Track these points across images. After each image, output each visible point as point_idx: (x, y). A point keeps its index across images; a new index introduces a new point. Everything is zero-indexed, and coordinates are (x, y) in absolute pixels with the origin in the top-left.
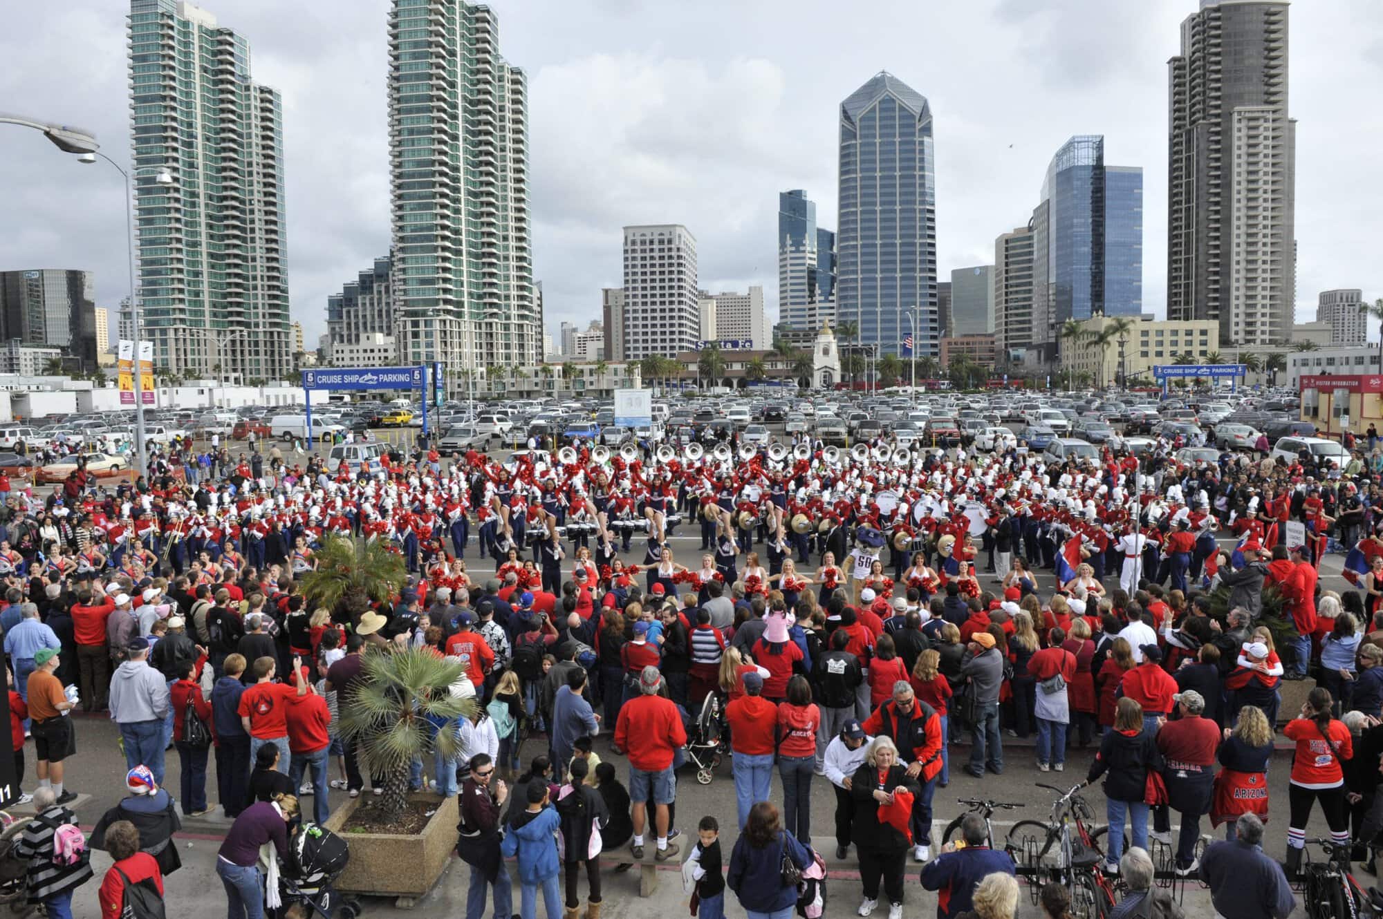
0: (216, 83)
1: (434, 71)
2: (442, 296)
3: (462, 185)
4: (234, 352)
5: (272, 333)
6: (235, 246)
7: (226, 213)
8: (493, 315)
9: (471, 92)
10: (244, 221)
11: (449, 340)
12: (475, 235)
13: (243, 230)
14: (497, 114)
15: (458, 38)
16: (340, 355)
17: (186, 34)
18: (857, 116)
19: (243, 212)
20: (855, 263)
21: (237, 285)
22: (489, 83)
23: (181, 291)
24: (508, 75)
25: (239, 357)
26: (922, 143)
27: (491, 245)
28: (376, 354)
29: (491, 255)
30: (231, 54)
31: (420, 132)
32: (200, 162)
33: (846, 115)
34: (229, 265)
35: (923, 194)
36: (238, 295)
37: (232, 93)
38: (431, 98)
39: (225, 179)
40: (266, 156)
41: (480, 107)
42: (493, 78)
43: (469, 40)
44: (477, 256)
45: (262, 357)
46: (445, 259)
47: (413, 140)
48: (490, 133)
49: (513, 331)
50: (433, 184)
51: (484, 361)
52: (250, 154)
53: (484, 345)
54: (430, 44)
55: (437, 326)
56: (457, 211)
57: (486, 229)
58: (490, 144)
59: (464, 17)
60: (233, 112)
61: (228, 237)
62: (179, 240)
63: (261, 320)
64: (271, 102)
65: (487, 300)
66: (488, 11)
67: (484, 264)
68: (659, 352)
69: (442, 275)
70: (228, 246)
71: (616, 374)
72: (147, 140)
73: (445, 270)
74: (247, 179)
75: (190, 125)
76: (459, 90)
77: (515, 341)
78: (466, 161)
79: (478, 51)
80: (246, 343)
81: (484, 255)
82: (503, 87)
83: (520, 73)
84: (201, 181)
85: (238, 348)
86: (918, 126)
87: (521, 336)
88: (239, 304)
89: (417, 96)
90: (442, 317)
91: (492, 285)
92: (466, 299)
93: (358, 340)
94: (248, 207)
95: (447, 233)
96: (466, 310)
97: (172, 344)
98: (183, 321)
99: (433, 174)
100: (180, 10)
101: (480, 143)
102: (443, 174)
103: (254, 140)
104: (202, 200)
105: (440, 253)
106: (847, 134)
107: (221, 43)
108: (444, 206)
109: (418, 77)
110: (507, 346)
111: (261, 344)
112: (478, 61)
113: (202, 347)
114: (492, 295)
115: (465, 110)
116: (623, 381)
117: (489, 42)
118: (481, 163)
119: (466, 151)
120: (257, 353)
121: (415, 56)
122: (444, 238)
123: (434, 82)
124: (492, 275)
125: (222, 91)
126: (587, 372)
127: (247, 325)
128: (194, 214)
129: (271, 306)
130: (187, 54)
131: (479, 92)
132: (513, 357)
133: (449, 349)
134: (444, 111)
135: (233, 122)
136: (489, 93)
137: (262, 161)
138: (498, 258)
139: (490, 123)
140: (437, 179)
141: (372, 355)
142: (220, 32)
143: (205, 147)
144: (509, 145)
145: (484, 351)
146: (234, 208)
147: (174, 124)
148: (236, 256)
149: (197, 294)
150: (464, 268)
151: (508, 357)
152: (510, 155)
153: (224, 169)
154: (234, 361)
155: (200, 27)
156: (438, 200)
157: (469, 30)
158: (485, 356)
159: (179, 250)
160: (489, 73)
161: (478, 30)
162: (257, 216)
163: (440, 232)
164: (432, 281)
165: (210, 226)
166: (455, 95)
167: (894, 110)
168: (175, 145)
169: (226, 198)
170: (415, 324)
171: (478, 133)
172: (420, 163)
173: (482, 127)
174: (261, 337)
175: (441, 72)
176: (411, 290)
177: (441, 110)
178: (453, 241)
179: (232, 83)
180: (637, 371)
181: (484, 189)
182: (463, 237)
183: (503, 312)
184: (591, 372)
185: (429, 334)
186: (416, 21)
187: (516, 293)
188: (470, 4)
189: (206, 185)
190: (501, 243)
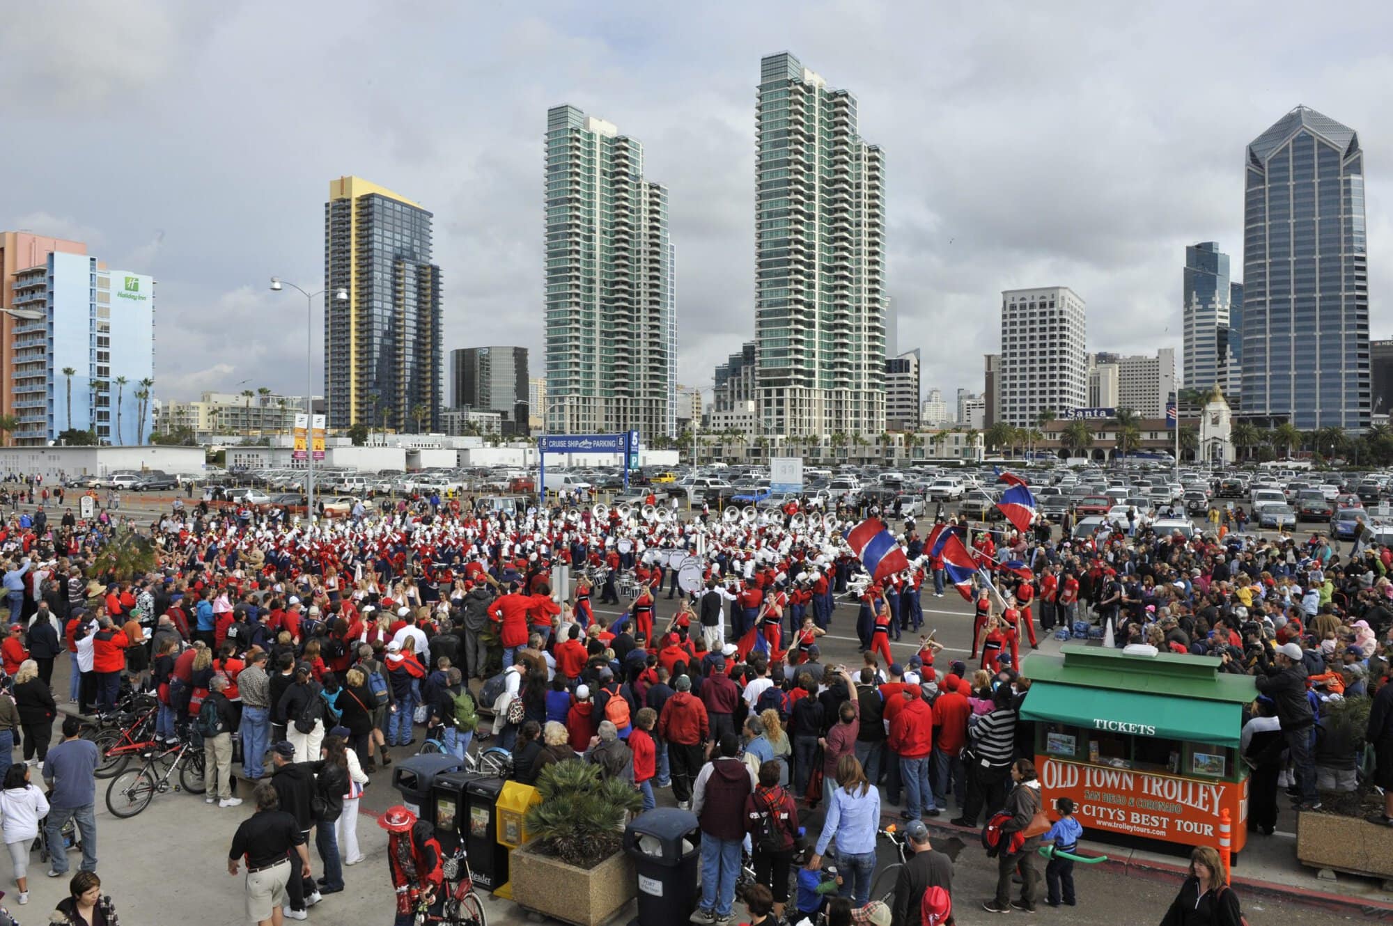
0: (613, 184)
1: (793, 157)
2: (793, 366)
3: (817, 261)
4: (618, 417)
5: (651, 401)
6: (624, 325)
7: (617, 296)
8: (843, 384)
9: (829, 173)
10: (631, 302)
11: (798, 408)
12: (829, 307)
13: (631, 310)
14: (854, 191)
15: (817, 124)
16: (716, 422)
17: (590, 144)
18: (1266, 158)
19: (631, 294)
20: (1264, 322)
21: (624, 359)
22: (846, 163)
23: (577, 364)
24: (865, 153)
25: (622, 422)
26: (1348, 182)
27: (843, 316)
28: (748, 421)
29: (844, 326)
30: (626, 158)
31: (778, 214)
32: (597, 252)
33: (1254, 159)
34: (618, 342)
35: (1349, 240)
36: (624, 367)
37: (626, 191)
38: (789, 182)
39: (618, 266)
40: (653, 244)
41: (836, 186)
42: (851, 158)
43: (828, 125)
44: (830, 328)
45: (641, 423)
46: (798, 331)
47: (771, 223)
48: (845, 210)
49: (862, 398)
50: (789, 262)
51: (833, 428)
52: (639, 243)
53: (834, 413)
54: (789, 133)
55: (787, 395)
56: (811, 286)
57: (838, 302)
58: (846, 220)
59: (823, 103)
60: (626, 208)
61: (618, 316)
62: (577, 321)
63: (642, 389)
64: (658, 196)
65: (839, 369)
66: (846, 96)
67: (836, 335)
68: (1008, 421)
69: (794, 346)
70: (617, 325)
71: (957, 442)
72: (556, 237)
73: (798, 341)
74: (636, 265)
75: (590, 221)
76: (816, 173)
77: (864, 409)
78: (822, 239)
79: (836, 133)
80: (629, 410)
81: (836, 326)
82: (859, 165)
83: (878, 150)
84: (597, 269)
85: (622, 414)
86: (1343, 164)
87: (871, 404)
88: (624, 376)
89: (777, 182)
90: (793, 386)
91: (843, 354)
92: (817, 369)
93: (732, 408)
94: (636, 290)
95: (800, 307)
96: (817, 379)
98: (577, 390)
99: (789, 252)
100: (586, 124)
101: (836, 220)
102: (798, 252)
103: (643, 231)
104: (597, 286)
105: (793, 326)
106: (1253, 179)
107: (618, 149)
108: (799, 282)
109: (778, 164)
110: (857, 414)
111: (642, 411)
112: (836, 143)
113: (592, 413)
114: (843, 364)
115: (822, 190)
116: (964, 450)
117: (846, 124)
118: (836, 239)
119: (821, 228)
120: (637, 419)
121: (775, 145)
122: (798, 311)
123: (793, 167)
124: (843, 345)
125: (618, 190)
126: (927, 441)
127: (630, 394)
128: (590, 298)
129: (652, 377)
130: (590, 161)
131: (836, 172)
132: (862, 425)
133: (798, 417)
134: (801, 193)
135: (626, 216)
136: (846, 172)
137: (648, 248)
138: (850, 329)
139: (846, 201)
140: (793, 256)
141: (743, 421)
142: (618, 140)
143: (602, 239)
144: (865, 220)
145: (833, 418)
146: (624, 291)
147: (577, 222)
148: (624, 333)
149: (590, 367)
150: (817, 340)
151: (857, 424)
152: (865, 229)
153: (617, 258)
154: (618, 425)
155: (602, 136)
156: (793, 276)
157: (828, 115)
158: (834, 423)
159: (577, 330)
160: (846, 153)
161: (836, 114)
162: (642, 298)
163: (794, 306)
164: (784, 353)
165: (603, 307)
166: (811, 177)
167: (1312, 147)
168: (577, 239)
169: (617, 283)
170: (768, 393)
171: (833, 211)
172: (777, 243)
173: (838, 205)
174: (642, 405)
175: (799, 157)
176: (765, 361)
177: (798, 192)
178: (806, 315)
179: (626, 183)
180: (978, 440)
181: (838, 263)
182: (816, 310)
183: (853, 381)
184: (932, 441)
185: (780, 402)
186: (777, 112)
187: (867, 362)
188: (828, 91)
189: (602, 272)
190: (854, 314)
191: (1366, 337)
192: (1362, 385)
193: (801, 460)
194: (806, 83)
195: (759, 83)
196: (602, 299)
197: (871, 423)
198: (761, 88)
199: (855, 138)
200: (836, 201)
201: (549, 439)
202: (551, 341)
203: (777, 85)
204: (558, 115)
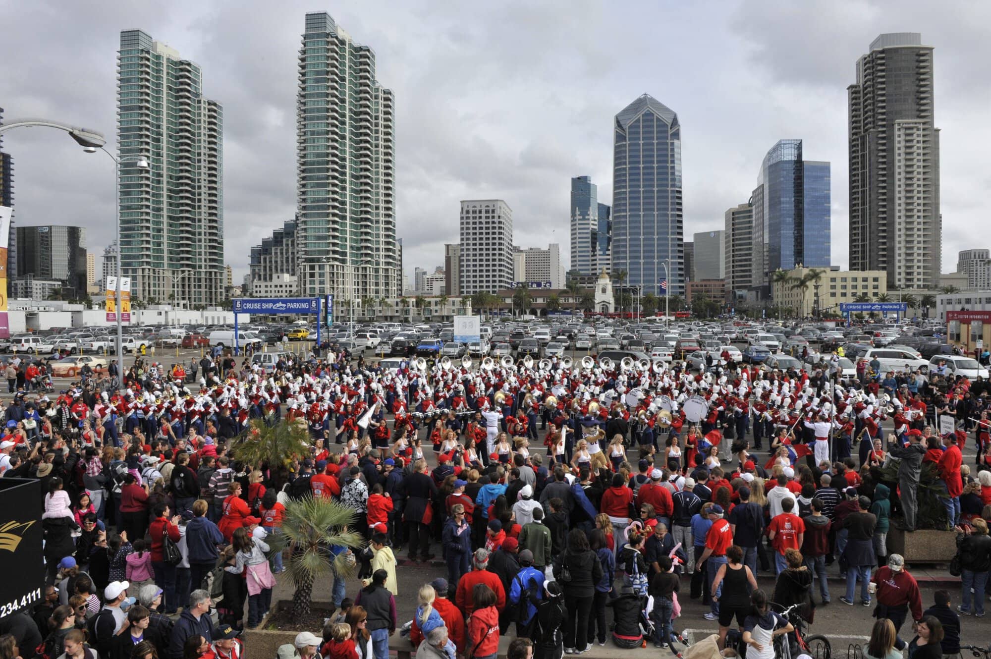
0: (177, 98)
1: (330, 91)
2: (331, 248)
3: (347, 171)
4: (183, 286)
5: (211, 273)
6: (187, 211)
7: (181, 188)
8: (368, 262)
9: (356, 106)
10: (193, 194)
11: (335, 279)
12: (356, 205)
13: (193, 200)
14: (374, 121)
15: (347, 69)
16: (258, 289)
17: (158, 64)
18: (627, 125)
19: (193, 187)
20: (625, 228)
21: (188, 239)
22: (368, 100)
23: (148, 242)
24: (381, 95)
25: (187, 289)
26: (672, 144)
27: (367, 212)
28: (284, 289)
29: (367, 219)
30: (189, 78)
31: (319, 133)
32: (164, 152)
33: (619, 124)
34: (182, 225)
35: (673, 180)
36: (187, 245)
37: (189, 105)
38: (327, 110)
39: (182, 164)
40: (211, 149)
41: (361, 117)
42: (371, 96)
43: (355, 70)
45: (203, 290)
46: (334, 222)
47: (314, 139)
48: (368, 135)
49: (381, 273)
50: (328, 170)
51: (360, 295)
52: (199, 147)
53: (360, 283)
54: (327, 73)
55: (327, 269)
56: (344, 189)
57: (363, 202)
58: (368, 142)
59: (352, 54)
60: (188, 118)
61: (182, 205)
62: (148, 207)
63: (203, 263)
64: (215, 111)
65: (363, 251)
66: (368, 51)
67: (362, 226)
69: (331, 233)
70: (182, 211)
71: (454, 304)
72: (128, 137)
73: (334, 230)
74: (197, 164)
75: (158, 127)
76: (347, 105)
77: (382, 281)
78: (351, 154)
79: (361, 77)
80: (192, 280)
81: (362, 219)
82: (378, 103)
83: (390, 93)
84: (165, 166)
85: (187, 283)
86: (670, 132)
87: (387, 277)
88: (188, 252)
89: (318, 109)
90: (331, 263)
91: (367, 241)
92: (348, 251)
93: (271, 279)
94: (197, 184)
95: (336, 204)
96: (348, 258)
97: (140, 279)
98: (148, 263)
99: (327, 162)
100: (155, 47)
101: (361, 141)
102: (334, 162)
103: (203, 138)
104: (165, 179)
105: (331, 218)
106: (619, 137)
107: (182, 70)
108: (334, 185)
109: (318, 95)
110: (377, 284)
111: (203, 280)
112: (361, 85)
113: (161, 282)
114: (367, 248)
115: (351, 118)
116: (459, 310)
117: (369, 72)
118: (361, 156)
119: (351, 146)
120: (200, 286)
121: (317, 81)
122: (334, 207)
123: (330, 99)
124: (367, 234)
125: (182, 104)
126: (433, 303)
127: (194, 267)
128: (159, 189)
129: (211, 254)
130: (158, 78)
131: (361, 106)
132: (381, 292)
133: (336, 286)
134: (336, 119)
135: (188, 125)
136: (368, 107)
137: (207, 152)
138: (372, 222)
139: (368, 128)
140: (330, 166)
141: (280, 289)
142: (182, 63)
143: (168, 143)
144: (381, 143)
145: (360, 287)
146: (187, 184)
147: (148, 126)
148: (187, 218)
149: (159, 244)
150: (348, 229)
151: (377, 292)
152: (382, 150)
153: (181, 157)
154: (183, 292)
155: (168, 59)
156: (331, 181)
157: (355, 63)
158: (361, 291)
159: (148, 214)
160: (368, 93)
161: (361, 63)
162: (203, 190)
163: (331, 203)
164: (325, 238)
165: (170, 197)
166: (344, 108)
167: (652, 120)
168: (147, 140)
169: (181, 178)
170: (312, 268)
171: (359, 135)
172: (318, 155)
173: (362, 131)
174: (203, 276)
175: (335, 92)
176: (309, 244)
177: (334, 118)
178: (340, 210)
179: (188, 98)
180: (469, 303)
181: (363, 173)
182: (348, 207)
183: (375, 260)
184: (436, 303)
185: (321, 275)
186: (318, 56)
187: (384, 246)
188: (356, 45)
189: (168, 168)
190: (374, 211)
191: (681, 240)
192: (680, 269)
194: (340, 37)
195: (304, 32)
196: (169, 190)
197: (387, 290)
198: (305, 37)
199: (374, 82)
200: (361, 127)
202: (123, 222)
203: (318, 36)
204: (130, 38)
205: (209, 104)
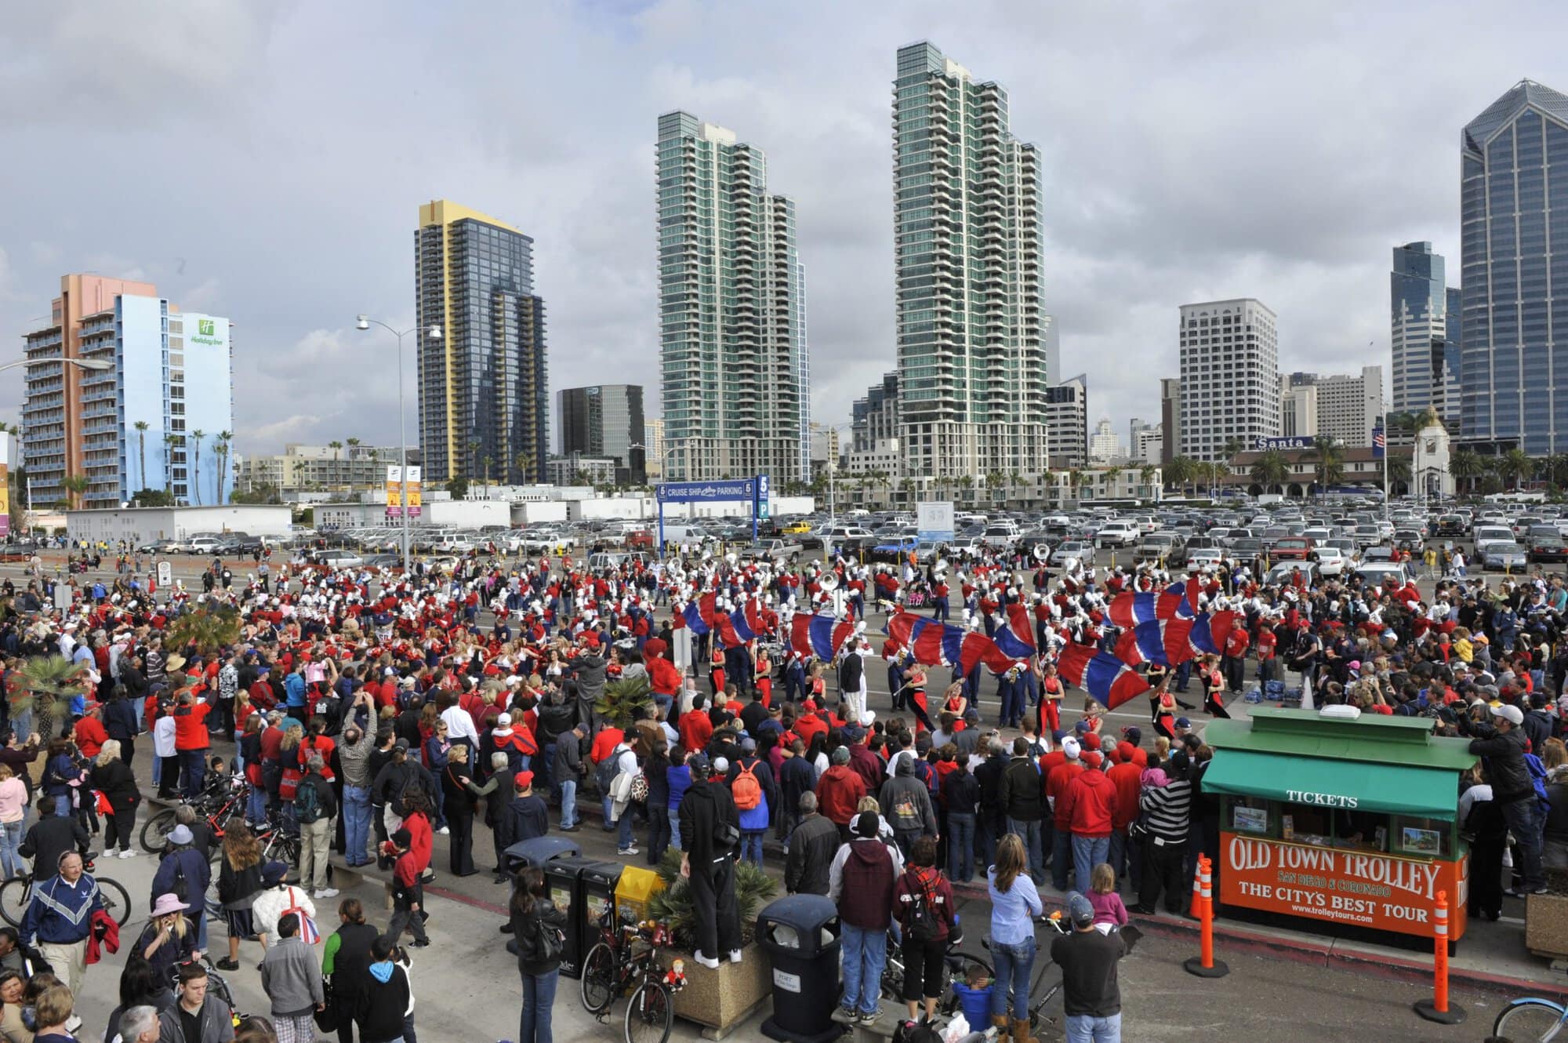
0: (733, 198)
1: (936, 160)
2: (941, 398)
3: (965, 278)
4: (745, 461)
5: (781, 442)
6: (749, 357)
7: (740, 324)
8: (998, 416)
9: (977, 177)
10: (756, 331)
11: (948, 445)
12: (980, 330)
13: (756, 340)
14: (1006, 197)
15: (962, 122)
16: (856, 463)
17: (706, 154)
18: (1486, 142)
19: (756, 322)
20: (1486, 332)
21: (750, 395)
22: (996, 164)
23: (698, 403)
24: (1017, 153)
25: (749, 467)
27: (997, 340)
28: (891, 461)
29: (998, 351)
30: (747, 168)
31: (920, 226)
32: (717, 276)
33: (1471, 142)
34: (742, 376)
36: (750, 404)
37: (747, 206)
38: (932, 189)
39: (740, 291)
40: (779, 265)
41: (986, 192)
42: (1002, 159)
43: (975, 122)
44: (982, 353)
45: (771, 466)
46: (945, 359)
47: (913, 236)
48: (997, 219)
49: (1021, 432)
50: (934, 280)
51: (988, 467)
52: (764, 264)
53: (988, 450)
54: (931, 133)
55: (935, 430)
56: (960, 306)
57: (992, 323)
58: (997, 230)
59: (969, 98)
60: (747, 224)
61: (742, 347)
62: (697, 354)
63: (771, 429)
64: (784, 210)
65: (993, 400)
66: (995, 88)
67: (989, 361)
68: (1189, 454)
69: (941, 376)
70: (742, 357)
71: (1130, 480)
72: (670, 260)
73: (946, 370)
74: (761, 289)
75: (708, 242)
76: (963, 178)
77: (1023, 444)
78: (971, 252)
79: (985, 132)
80: (756, 453)
81: (989, 351)
82: (1012, 167)
83: (1032, 149)
84: (718, 295)
85: (749, 458)
87: (1031, 439)
88: (751, 414)
89: (918, 189)
90: (942, 421)
91: (998, 383)
92: (968, 401)
93: (873, 447)
94: (761, 317)
95: (948, 331)
96: (968, 412)
97: (688, 454)
98: (698, 432)
99: (933, 269)
100: (701, 132)
101: (986, 230)
102: (944, 268)
103: (768, 250)
104: (718, 314)
105: (940, 353)
106: (1471, 167)
107: (737, 158)
108: (945, 302)
109: (918, 169)
110: (1015, 451)
111: (771, 453)
112: (985, 143)
113: (716, 458)
114: (998, 395)
115: (970, 197)
116: (1140, 489)
117: (996, 121)
118: (987, 252)
119: (970, 240)
120: (767, 462)
121: (916, 147)
122: (945, 336)
123: (936, 171)
124: (998, 373)
125: (739, 205)
126: (1097, 479)
127: (758, 434)
128: (710, 328)
129: (782, 414)
130: (706, 174)
131: (985, 175)
132: (1021, 462)
133: (948, 455)
134: (946, 201)
135: (748, 234)
136: (997, 175)
137: (774, 269)
138: (1005, 354)
139: (997, 208)
140: (938, 273)
141: (886, 462)
142: (737, 148)
143: (722, 260)
144: (1020, 229)
145: (988, 456)
146: (748, 319)
147: (694, 242)
148: (749, 366)
149: (712, 405)
150: (967, 367)
151: (1015, 462)
152: (1020, 240)
153: (740, 281)
154: (745, 470)
155: (719, 145)
156: (939, 296)
157: (974, 111)
158: (989, 462)
159: (697, 364)
160: (996, 154)
161: (984, 110)
162: (769, 325)
163: (940, 330)
164: (931, 383)
165: (725, 338)
166: (957, 182)
167: (1539, 128)
168: (694, 262)
169: (740, 310)
170: (914, 429)
171: (983, 220)
172: (919, 259)
173: (988, 214)
174: (771, 446)
175: (943, 160)
176: (909, 393)
177: (942, 200)
178: (955, 339)
179: (747, 196)
180: (1155, 476)
181: (990, 279)
182: (966, 334)
183: (1011, 413)
184: (1102, 479)
185: (927, 440)
186: (916, 110)
187: (1025, 391)
188: (974, 84)
189: (723, 298)
190: (1010, 337)
193: (951, 504)
194: (949, 76)
195: (895, 78)
196: (724, 328)
197: (1032, 460)
198: (898, 83)
199: (1005, 136)
200: (986, 208)
201: (668, 487)
202: (668, 377)
203: (916, 79)
204: (669, 123)
205: (776, 201)
